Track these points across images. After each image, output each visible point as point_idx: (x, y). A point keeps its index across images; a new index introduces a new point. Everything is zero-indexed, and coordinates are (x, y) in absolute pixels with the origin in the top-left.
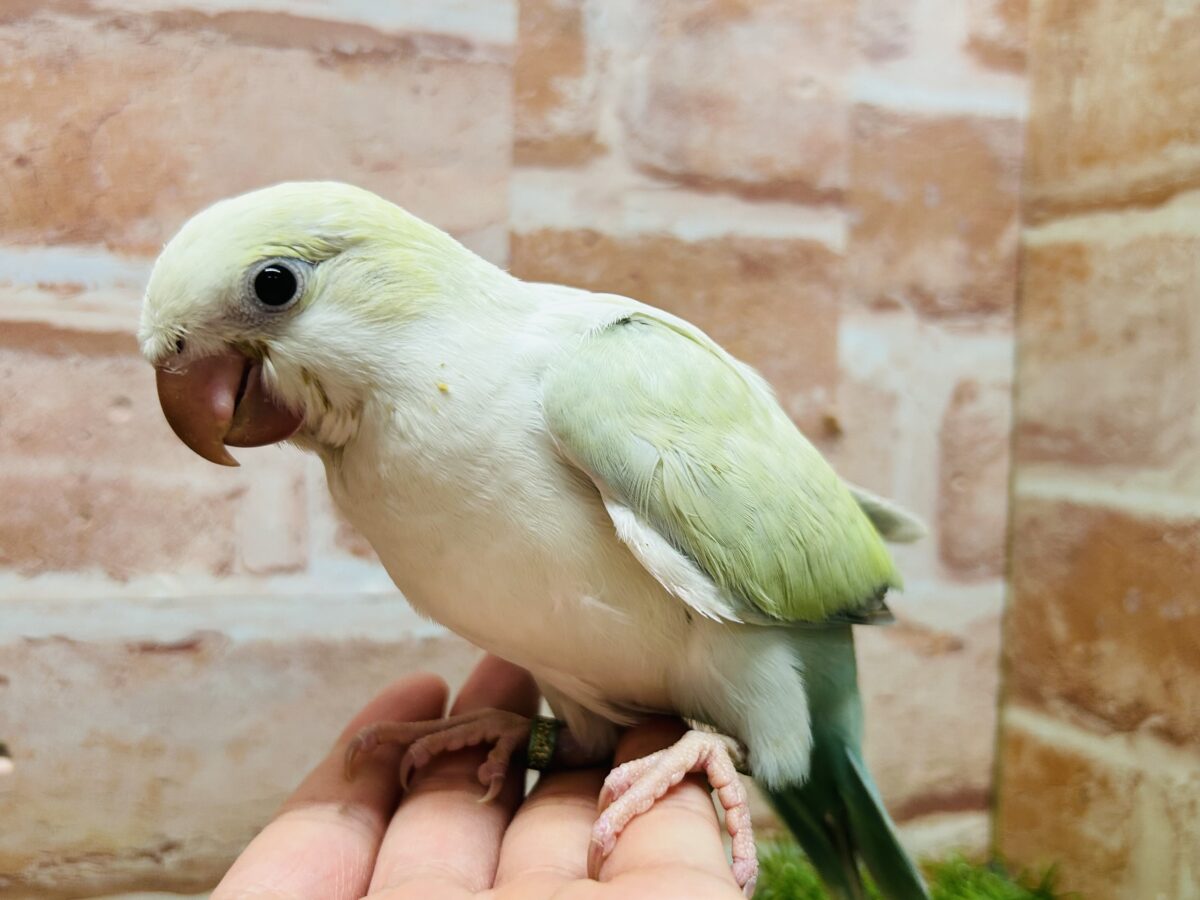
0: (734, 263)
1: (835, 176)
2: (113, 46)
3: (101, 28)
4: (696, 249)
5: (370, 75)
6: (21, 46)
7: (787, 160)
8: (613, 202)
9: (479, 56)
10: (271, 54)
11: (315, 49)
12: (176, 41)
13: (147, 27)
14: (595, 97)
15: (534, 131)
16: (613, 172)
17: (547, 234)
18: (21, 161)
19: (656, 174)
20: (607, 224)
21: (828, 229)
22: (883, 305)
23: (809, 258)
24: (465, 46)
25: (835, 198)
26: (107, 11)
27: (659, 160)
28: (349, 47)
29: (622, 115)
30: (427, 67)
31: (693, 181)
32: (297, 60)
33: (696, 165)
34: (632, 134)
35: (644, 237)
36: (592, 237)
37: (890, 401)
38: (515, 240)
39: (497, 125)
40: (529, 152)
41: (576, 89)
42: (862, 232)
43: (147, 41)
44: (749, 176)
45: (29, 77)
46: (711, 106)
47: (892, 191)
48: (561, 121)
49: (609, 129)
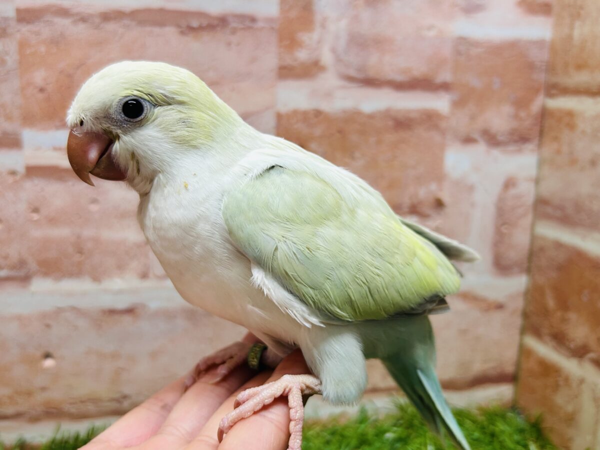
0: (390, 123)
1: (445, 76)
2: (81, 31)
3: (75, 22)
4: (371, 116)
5: (206, 37)
6: (38, 34)
7: (419, 69)
8: (329, 95)
9: (260, 24)
10: (157, 30)
11: (179, 26)
12: (111, 26)
13: (97, 20)
14: (319, 42)
15: (289, 61)
16: (329, 80)
17: (295, 112)
18: (42, 90)
19: (350, 79)
20: (326, 106)
21: (440, 103)
22: (468, 140)
23: (430, 119)
24: (253, 19)
25: (445, 87)
26: (77, 14)
27: (352, 73)
28: (195, 24)
29: (334, 50)
30: (234, 31)
31: (370, 82)
32: (170, 32)
33: (372, 74)
34: (338, 60)
35: (344, 112)
36: (318, 113)
37: (471, 189)
38: (279, 116)
39: (270, 59)
40: (286, 72)
41: (309, 38)
42: (458, 104)
43: (97, 27)
44: (399, 78)
45: (43, 49)
46: (379, 43)
47: (475, 82)
48: (302, 55)
49: (327, 58)
